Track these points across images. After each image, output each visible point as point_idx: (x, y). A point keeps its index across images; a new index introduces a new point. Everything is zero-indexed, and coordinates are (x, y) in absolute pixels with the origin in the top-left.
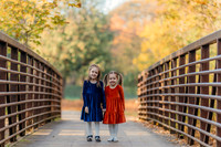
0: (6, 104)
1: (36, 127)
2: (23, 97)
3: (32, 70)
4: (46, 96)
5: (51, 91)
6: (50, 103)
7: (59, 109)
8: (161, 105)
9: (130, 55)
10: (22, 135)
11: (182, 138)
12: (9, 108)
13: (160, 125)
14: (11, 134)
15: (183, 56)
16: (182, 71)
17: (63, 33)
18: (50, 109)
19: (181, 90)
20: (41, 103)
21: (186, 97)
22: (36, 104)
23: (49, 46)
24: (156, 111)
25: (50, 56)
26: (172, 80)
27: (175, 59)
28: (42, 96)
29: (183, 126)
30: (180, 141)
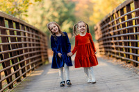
0: (10, 58)
1: (33, 70)
2: (21, 52)
3: (25, 33)
4: (37, 49)
5: (39, 45)
6: (40, 53)
7: (47, 56)
8: (112, 44)
9: (88, 15)
10: (24, 76)
11: (129, 63)
12: (12, 60)
13: (114, 57)
14: (16, 77)
15: (122, 10)
16: (123, 19)
17: (43, 8)
18: (40, 57)
19: (124, 31)
20: (34, 54)
21: (128, 36)
22: (31, 55)
23: (35, 17)
24: (109, 48)
25: (37, 23)
26: (118, 26)
27: (117, 12)
28: (34, 50)
29: (129, 55)
30: (128, 65)
